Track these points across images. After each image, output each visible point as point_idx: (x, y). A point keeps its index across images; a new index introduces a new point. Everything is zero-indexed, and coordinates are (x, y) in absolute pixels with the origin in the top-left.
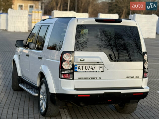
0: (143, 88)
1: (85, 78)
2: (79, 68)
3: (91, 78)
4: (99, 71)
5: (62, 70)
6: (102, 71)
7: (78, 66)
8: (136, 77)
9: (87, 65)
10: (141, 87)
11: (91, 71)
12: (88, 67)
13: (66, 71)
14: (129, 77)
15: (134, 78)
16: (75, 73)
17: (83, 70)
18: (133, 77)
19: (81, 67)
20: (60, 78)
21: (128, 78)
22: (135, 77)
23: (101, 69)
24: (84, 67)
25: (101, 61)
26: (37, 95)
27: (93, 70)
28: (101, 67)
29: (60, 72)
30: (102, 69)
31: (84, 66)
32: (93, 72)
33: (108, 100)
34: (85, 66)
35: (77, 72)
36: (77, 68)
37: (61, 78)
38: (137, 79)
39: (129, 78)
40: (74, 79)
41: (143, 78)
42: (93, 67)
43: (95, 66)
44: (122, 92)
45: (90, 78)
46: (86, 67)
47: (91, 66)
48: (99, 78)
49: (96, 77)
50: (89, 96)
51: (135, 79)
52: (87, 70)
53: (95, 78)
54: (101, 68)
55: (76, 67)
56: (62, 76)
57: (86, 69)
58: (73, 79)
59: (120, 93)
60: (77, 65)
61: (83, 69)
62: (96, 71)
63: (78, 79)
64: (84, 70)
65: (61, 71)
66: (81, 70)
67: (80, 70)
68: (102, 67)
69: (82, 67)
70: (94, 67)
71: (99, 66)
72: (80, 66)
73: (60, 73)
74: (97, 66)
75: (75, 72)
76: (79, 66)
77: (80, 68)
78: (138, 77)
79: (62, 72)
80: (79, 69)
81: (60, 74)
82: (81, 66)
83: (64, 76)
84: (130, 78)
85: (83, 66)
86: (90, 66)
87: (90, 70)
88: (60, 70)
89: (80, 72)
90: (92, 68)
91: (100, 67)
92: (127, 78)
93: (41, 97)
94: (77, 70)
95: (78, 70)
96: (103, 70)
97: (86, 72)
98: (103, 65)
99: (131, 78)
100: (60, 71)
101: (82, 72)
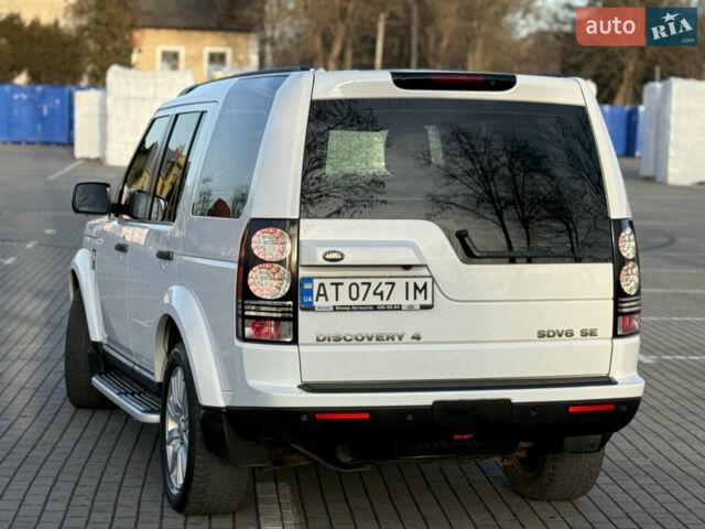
0: (616, 383)
1: (348, 338)
2: (322, 292)
3: (377, 339)
4: (411, 308)
5: (246, 302)
6: (423, 307)
7: (316, 283)
8: (584, 334)
9: (359, 281)
10: (608, 377)
11: (375, 308)
12: (363, 289)
13: (267, 309)
14: (549, 331)
15: (572, 335)
16: (302, 315)
17: (340, 303)
18: (570, 334)
19: (331, 290)
20: (237, 337)
21: (544, 336)
22: (577, 334)
23: (420, 297)
24: (343, 290)
25: (418, 262)
26: (155, 418)
27: (385, 302)
28: (420, 287)
29: (240, 312)
30: (426, 298)
31: (342, 284)
32: (386, 308)
33: (456, 437)
34: (347, 282)
35: (313, 309)
36: (310, 292)
37: (244, 339)
38: (589, 341)
39: (549, 336)
40: (300, 341)
41: (615, 335)
42: (386, 289)
43: (393, 284)
44: (514, 401)
45: (370, 339)
46: (354, 288)
47: (375, 283)
48: (413, 338)
49: (400, 332)
50: (367, 416)
51: (578, 343)
52: (359, 302)
53: (396, 339)
54: (420, 291)
55: (307, 286)
56: (249, 331)
57: (354, 296)
58: (295, 341)
59: (507, 402)
60: (310, 280)
61: (337, 299)
62: (400, 308)
63: (318, 340)
64: (344, 300)
65: (243, 305)
66: (332, 302)
67: (327, 300)
68: (425, 287)
69: (334, 287)
70: (390, 286)
71: (411, 282)
72: (327, 283)
73: (237, 315)
74: (400, 283)
75: (303, 309)
76: (322, 285)
77: (325, 295)
78: (593, 333)
79: (247, 313)
80: (322, 299)
81: (240, 320)
82: (332, 284)
83: (258, 330)
84: (554, 335)
85: (337, 284)
86: (369, 284)
87: (372, 300)
88: (240, 301)
89: (324, 310)
90: (381, 294)
91: (416, 287)
92: (541, 335)
93: (171, 426)
94: (312, 303)
95: (315, 304)
96: (429, 302)
97: (351, 309)
98: (429, 281)
99: (560, 335)
100: (240, 307)
101: (335, 309)
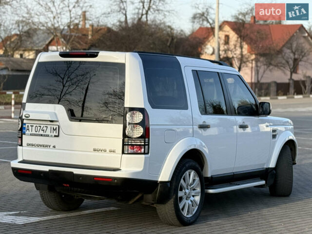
1: (35, 145)
3: (43, 146)
11: (42, 135)
15: (106, 151)
24: (34, 128)
35: (26, 134)
38: (112, 154)
40: (23, 145)
41: (123, 153)
47: (42, 126)
48: (53, 147)
50: (31, 172)
51: (108, 154)
52: (37, 133)
53: (48, 147)
54: (55, 130)
55: (24, 126)
57: (36, 130)
60: (26, 124)
61: (32, 131)
62: (48, 136)
63: (27, 145)
70: (46, 128)
71: (52, 126)
74: (49, 127)
75: (23, 134)
76: (28, 126)
77: (29, 129)
80: (28, 131)
82: (31, 126)
84: (99, 151)
86: (40, 127)
90: (44, 130)
92: (95, 150)
96: (57, 134)
101: (31, 135)
